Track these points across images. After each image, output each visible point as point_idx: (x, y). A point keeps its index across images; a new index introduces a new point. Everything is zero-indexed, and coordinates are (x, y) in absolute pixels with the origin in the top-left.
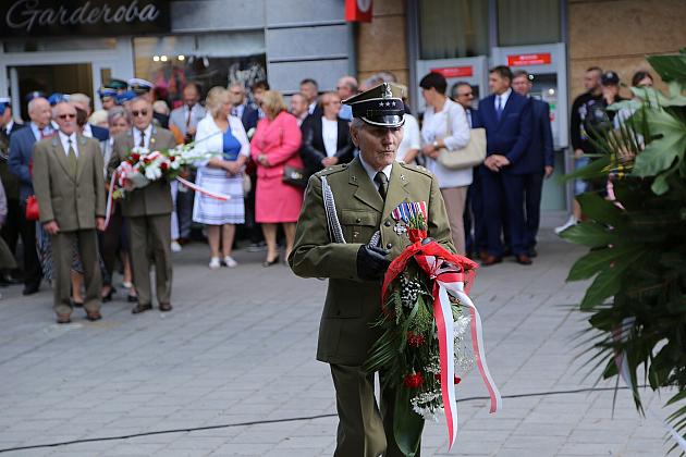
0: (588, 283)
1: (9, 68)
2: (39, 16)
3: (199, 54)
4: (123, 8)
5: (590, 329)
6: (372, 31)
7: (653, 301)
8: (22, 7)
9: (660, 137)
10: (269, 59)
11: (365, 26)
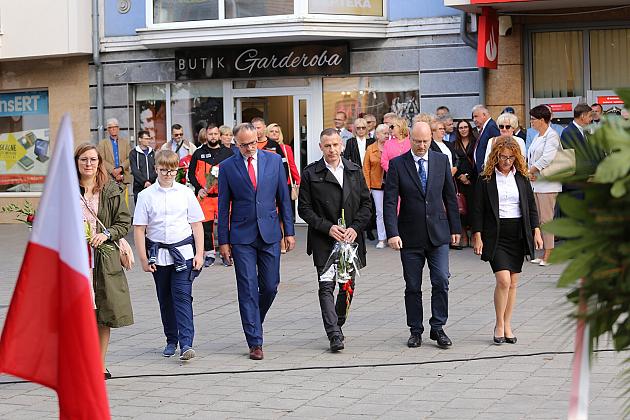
0: (564, 266)
1: (235, 99)
2: (258, 62)
3: (370, 90)
4: (316, 57)
5: (565, 303)
6: (498, 75)
7: (614, 281)
8: (246, 56)
9: (618, 151)
10: (421, 95)
11: (493, 71)
